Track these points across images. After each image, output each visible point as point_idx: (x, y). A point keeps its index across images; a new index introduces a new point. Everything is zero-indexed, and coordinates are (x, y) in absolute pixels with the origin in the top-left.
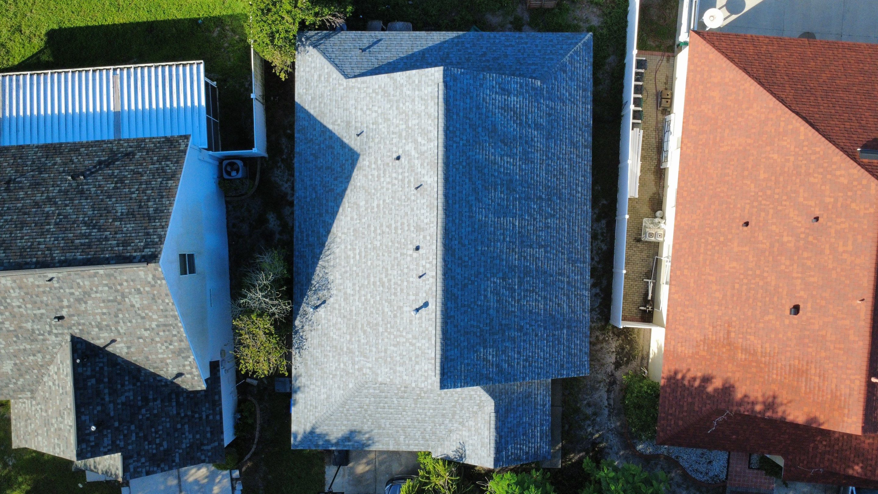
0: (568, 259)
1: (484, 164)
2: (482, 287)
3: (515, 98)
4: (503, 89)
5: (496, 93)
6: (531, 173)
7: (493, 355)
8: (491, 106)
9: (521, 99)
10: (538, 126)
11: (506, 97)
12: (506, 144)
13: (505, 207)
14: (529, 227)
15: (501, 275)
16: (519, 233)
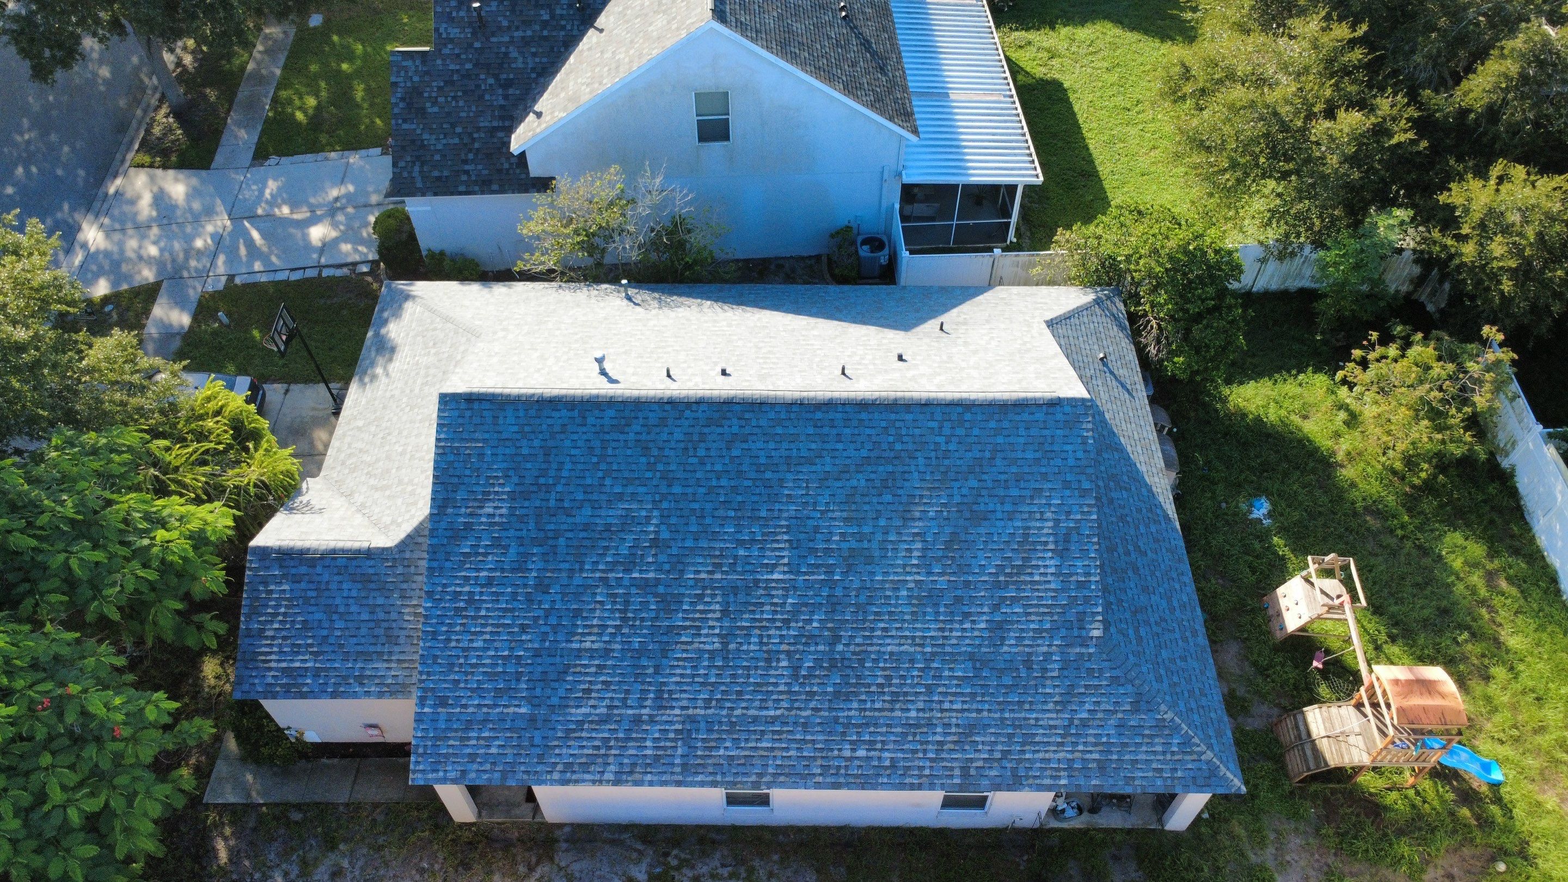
0: (693, 720)
1: (900, 492)
2: (642, 490)
3: (1052, 570)
4: (1067, 540)
5: (1057, 521)
6: (890, 613)
7: (493, 515)
8: (1027, 509)
9: (1053, 586)
10: (998, 629)
11: (1051, 546)
12: (948, 545)
13: (811, 545)
14: (767, 608)
15: (665, 535)
16: (756, 581)
